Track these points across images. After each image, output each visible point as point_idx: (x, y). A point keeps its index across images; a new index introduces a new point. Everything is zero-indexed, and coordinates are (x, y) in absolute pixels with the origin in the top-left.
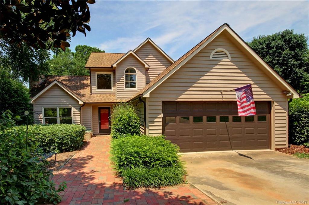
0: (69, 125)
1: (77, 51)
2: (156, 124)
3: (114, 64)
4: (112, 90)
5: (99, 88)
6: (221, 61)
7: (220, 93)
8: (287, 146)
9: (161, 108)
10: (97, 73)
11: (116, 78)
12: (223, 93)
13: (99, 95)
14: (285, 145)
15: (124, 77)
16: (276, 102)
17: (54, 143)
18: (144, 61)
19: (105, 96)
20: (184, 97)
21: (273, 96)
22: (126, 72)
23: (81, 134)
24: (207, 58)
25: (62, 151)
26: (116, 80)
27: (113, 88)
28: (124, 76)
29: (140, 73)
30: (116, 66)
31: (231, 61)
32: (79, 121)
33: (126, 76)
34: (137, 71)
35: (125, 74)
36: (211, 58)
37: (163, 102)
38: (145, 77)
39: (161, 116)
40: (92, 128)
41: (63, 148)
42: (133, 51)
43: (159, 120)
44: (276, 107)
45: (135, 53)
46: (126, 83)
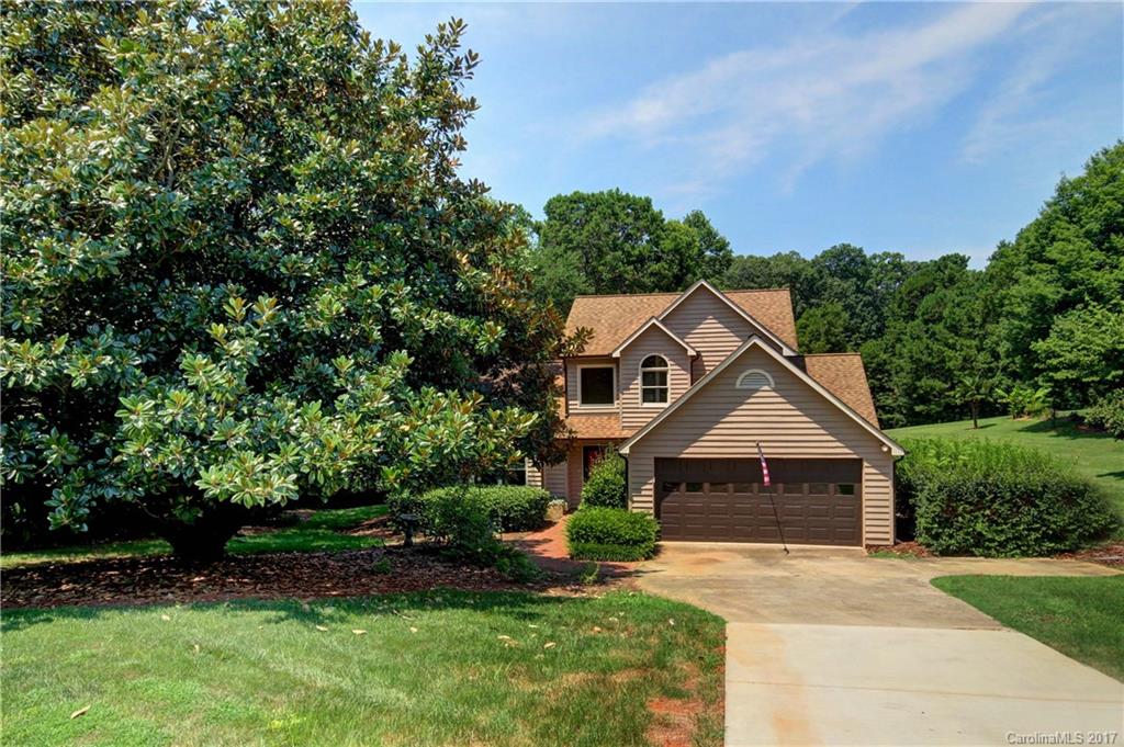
0: (519, 488)
1: (550, 219)
2: (643, 493)
3: (615, 350)
4: (616, 406)
5: (585, 401)
6: (757, 391)
7: (754, 444)
8: (891, 542)
9: (652, 468)
10: (579, 367)
11: (621, 382)
12: (760, 444)
13: (584, 419)
14: (888, 540)
15: (639, 380)
16: (867, 460)
17: (497, 516)
18: (687, 343)
19: (596, 420)
20: (692, 452)
21: (859, 450)
22: (643, 366)
23: (540, 505)
24: (731, 387)
25: (508, 530)
26: (622, 387)
27: (616, 402)
28: (640, 378)
29: (677, 367)
30: (619, 356)
31: (774, 390)
32: (540, 484)
33: (645, 375)
34: (669, 363)
35: (641, 370)
36: (738, 386)
37: (656, 459)
38: (689, 376)
39: (653, 481)
40: (567, 495)
41: (510, 524)
42: (657, 319)
43: (649, 489)
44: (868, 470)
45: (663, 322)
46: (645, 392)
